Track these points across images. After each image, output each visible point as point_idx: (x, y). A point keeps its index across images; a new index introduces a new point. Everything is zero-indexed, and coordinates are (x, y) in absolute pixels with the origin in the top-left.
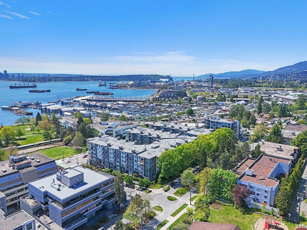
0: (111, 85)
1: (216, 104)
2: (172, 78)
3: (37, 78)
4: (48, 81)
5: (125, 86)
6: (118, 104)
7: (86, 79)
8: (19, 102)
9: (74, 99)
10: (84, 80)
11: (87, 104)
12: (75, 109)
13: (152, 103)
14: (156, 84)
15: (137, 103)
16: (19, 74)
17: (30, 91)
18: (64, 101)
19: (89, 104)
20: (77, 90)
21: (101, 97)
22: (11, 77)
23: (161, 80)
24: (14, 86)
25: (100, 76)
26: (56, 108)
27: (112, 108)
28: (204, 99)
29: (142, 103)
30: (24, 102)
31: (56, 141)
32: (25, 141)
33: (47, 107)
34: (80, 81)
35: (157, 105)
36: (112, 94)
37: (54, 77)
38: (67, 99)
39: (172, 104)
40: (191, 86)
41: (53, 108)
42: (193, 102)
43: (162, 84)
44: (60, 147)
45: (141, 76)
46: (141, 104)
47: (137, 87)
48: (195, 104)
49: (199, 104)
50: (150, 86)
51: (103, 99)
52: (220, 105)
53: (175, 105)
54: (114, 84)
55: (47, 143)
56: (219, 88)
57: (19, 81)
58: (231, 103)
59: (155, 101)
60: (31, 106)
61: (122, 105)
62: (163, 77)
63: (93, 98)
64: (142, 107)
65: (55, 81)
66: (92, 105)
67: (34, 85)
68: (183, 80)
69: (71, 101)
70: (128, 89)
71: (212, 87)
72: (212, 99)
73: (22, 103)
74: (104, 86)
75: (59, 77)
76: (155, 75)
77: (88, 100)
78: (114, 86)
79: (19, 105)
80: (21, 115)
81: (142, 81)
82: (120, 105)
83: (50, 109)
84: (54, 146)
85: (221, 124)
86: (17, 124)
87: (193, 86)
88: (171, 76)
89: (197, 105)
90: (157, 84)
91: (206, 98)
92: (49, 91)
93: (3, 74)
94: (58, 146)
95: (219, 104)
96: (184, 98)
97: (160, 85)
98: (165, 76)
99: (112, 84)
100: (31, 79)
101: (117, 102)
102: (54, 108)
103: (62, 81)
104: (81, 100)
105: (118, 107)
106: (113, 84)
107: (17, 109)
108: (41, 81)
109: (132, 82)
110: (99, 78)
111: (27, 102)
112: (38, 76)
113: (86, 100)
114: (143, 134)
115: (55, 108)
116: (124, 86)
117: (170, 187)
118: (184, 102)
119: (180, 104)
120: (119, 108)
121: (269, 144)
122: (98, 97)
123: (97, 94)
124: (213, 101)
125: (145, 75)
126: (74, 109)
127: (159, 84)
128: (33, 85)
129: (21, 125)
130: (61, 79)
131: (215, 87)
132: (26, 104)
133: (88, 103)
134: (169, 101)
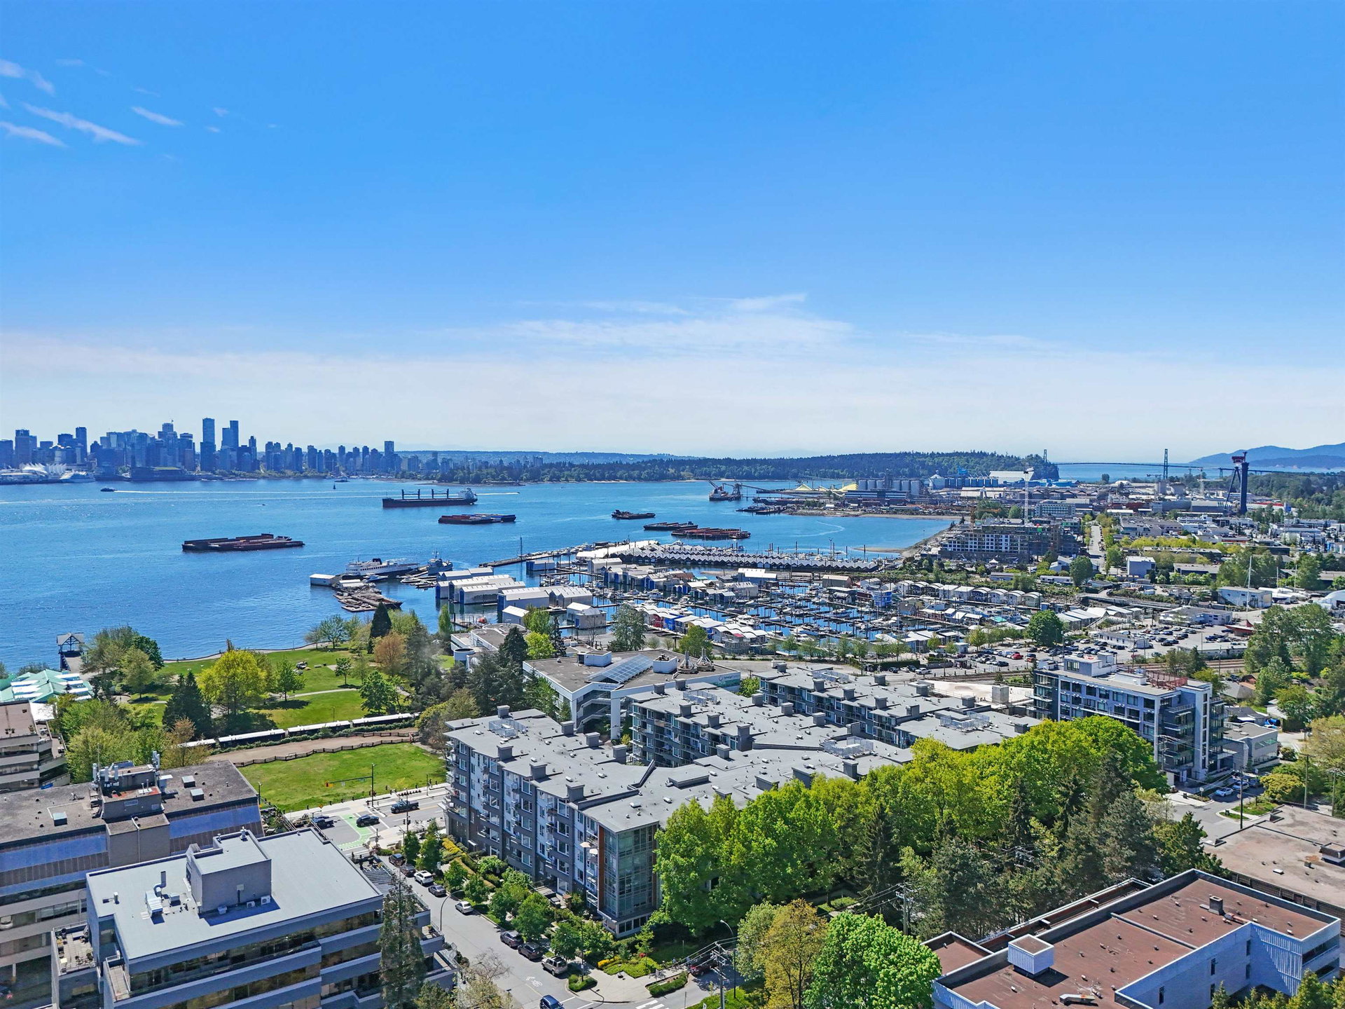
0: (763, 496)
1: (1215, 597)
2: (1055, 466)
3: (489, 471)
4: (527, 480)
5: (814, 504)
6: (741, 578)
7: (672, 471)
8: (374, 560)
9: (580, 554)
10: (662, 478)
11: (616, 575)
12: (557, 594)
13: (895, 581)
14: (963, 494)
15: (826, 577)
16: (435, 454)
17: (444, 520)
18: (536, 562)
19: (625, 576)
20: (618, 515)
21: (688, 548)
22: (404, 466)
23: (993, 474)
24: (398, 497)
25: (728, 462)
26: (489, 588)
27: (707, 594)
28: (1160, 572)
29: (846, 578)
30: (389, 561)
31: (399, 720)
32: (298, 711)
33: (455, 583)
34: (646, 480)
35: (914, 590)
36: (744, 536)
37: (551, 465)
38: (555, 553)
39: (984, 590)
40: (1129, 506)
41: (475, 589)
42: (1096, 584)
43: (992, 494)
44: (400, 745)
45: (908, 460)
46: (839, 583)
47: (867, 505)
48: (1103, 595)
49: (1126, 594)
50: (934, 501)
51: (692, 557)
52: (1238, 602)
53: (1001, 592)
54: (772, 495)
55: (365, 728)
56: (1277, 519)
57: (428, 479)
58: (1301, 593)
59: (913, 573)
60: (412, 578)
61: (751, 585)
62: (1011, 463)
63: (653, 550)
64: (839, 598)
65: (555, 479)
66: (633, 579)
67: (468, 495)
68: (1106, 478)
69: (564, 562)
70: (823, 515)
71: (1243, 511)
72: (1201, 573)
73: (384, 564)
74: (730, 499)
75: (571, 465)
76: (973, 454)
77: (627, 559)
78: (771, 503)
79: (369, 573)
80: (361, 608)
81: (896, 482)
82: (743, 585)
83: (465, 589)
84: (376, 740)
85: (1106, 696)
86: (314, 646)
87: (1141, 505)
88: (1051, 459)
89: (1112, 599)
90: (967, 492)
91: (1176, 566)
92: (510, 519)
93: (380, 455)
94: (392, 743)
95: (1229, 599)
96: (1055, 564)
97: (979, 498)
98: (1023, 456)
99: (765, 492)
100: (469, 473)
101: (740, 570)
102: (480, 588)
103: (579, 480)
104: (607, 556)
105: (732, 594)
106: (769, 492)
107: (357, 588)
108: (504, 479)
109: (853, 487)
110: (723, 468)
111: (402, 560)
112: (498, 460)
113: (619, 560)
114: (690, 715)
115: (485, 588)
116: (808, 504)
117: (691, 977)
118: (1051, 582)
119: (1027, 591)
120: (737, 597)
121: (1302, 823)
122: (677, 547)
123: (685, 536)
124: (1207, 583)
125: (924, 456)
126: (552, 594)
127: (977, 494)
128: (463, 496)
129: (326, 649)
130: (575, 473)
131: (1257, 516)
132: (396, 569)
133: (620, 573)
134: (982, 575)
